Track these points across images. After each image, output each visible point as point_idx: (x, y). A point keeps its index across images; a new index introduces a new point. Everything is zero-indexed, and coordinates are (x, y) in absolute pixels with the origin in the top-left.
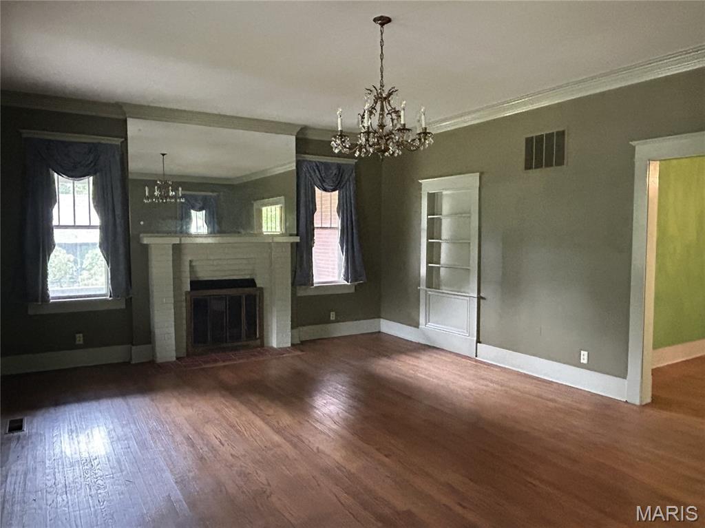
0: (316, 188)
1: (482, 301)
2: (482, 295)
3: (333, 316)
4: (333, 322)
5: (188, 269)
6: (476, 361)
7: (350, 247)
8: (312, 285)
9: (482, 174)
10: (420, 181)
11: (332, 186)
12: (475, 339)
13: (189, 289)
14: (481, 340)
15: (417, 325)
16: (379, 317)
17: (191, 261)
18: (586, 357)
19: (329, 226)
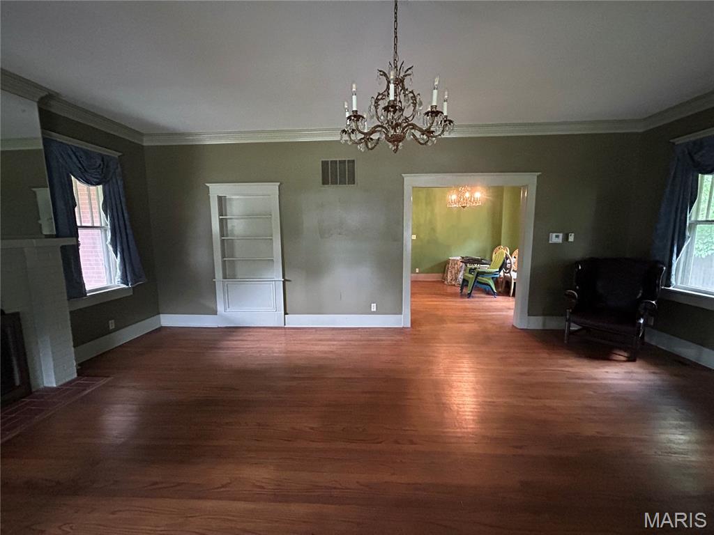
0: (72, 177)
1: (287, 283)
2: (286, 278)
3: (112, 325)
4: (114, 330)
6: (285, 328)
7: (125, 247)
8: (86, 296)
9: (281, 184)
10: (208, 185)
11: (97, 178)
12: (283, 312)
14: (288, 312)
15: (215, 312)
16: (159, 314)
18: (375, 307)
19: (90, 225)
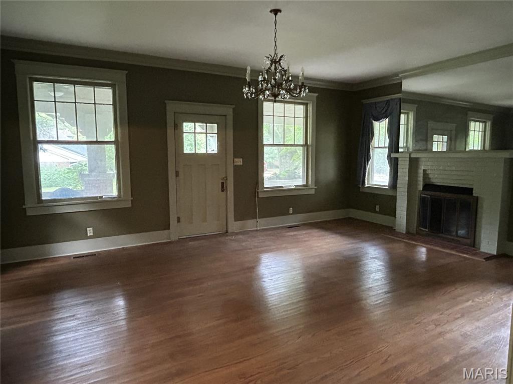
5: (421, 175)
13: (422, 189)
17: (424, 170)
